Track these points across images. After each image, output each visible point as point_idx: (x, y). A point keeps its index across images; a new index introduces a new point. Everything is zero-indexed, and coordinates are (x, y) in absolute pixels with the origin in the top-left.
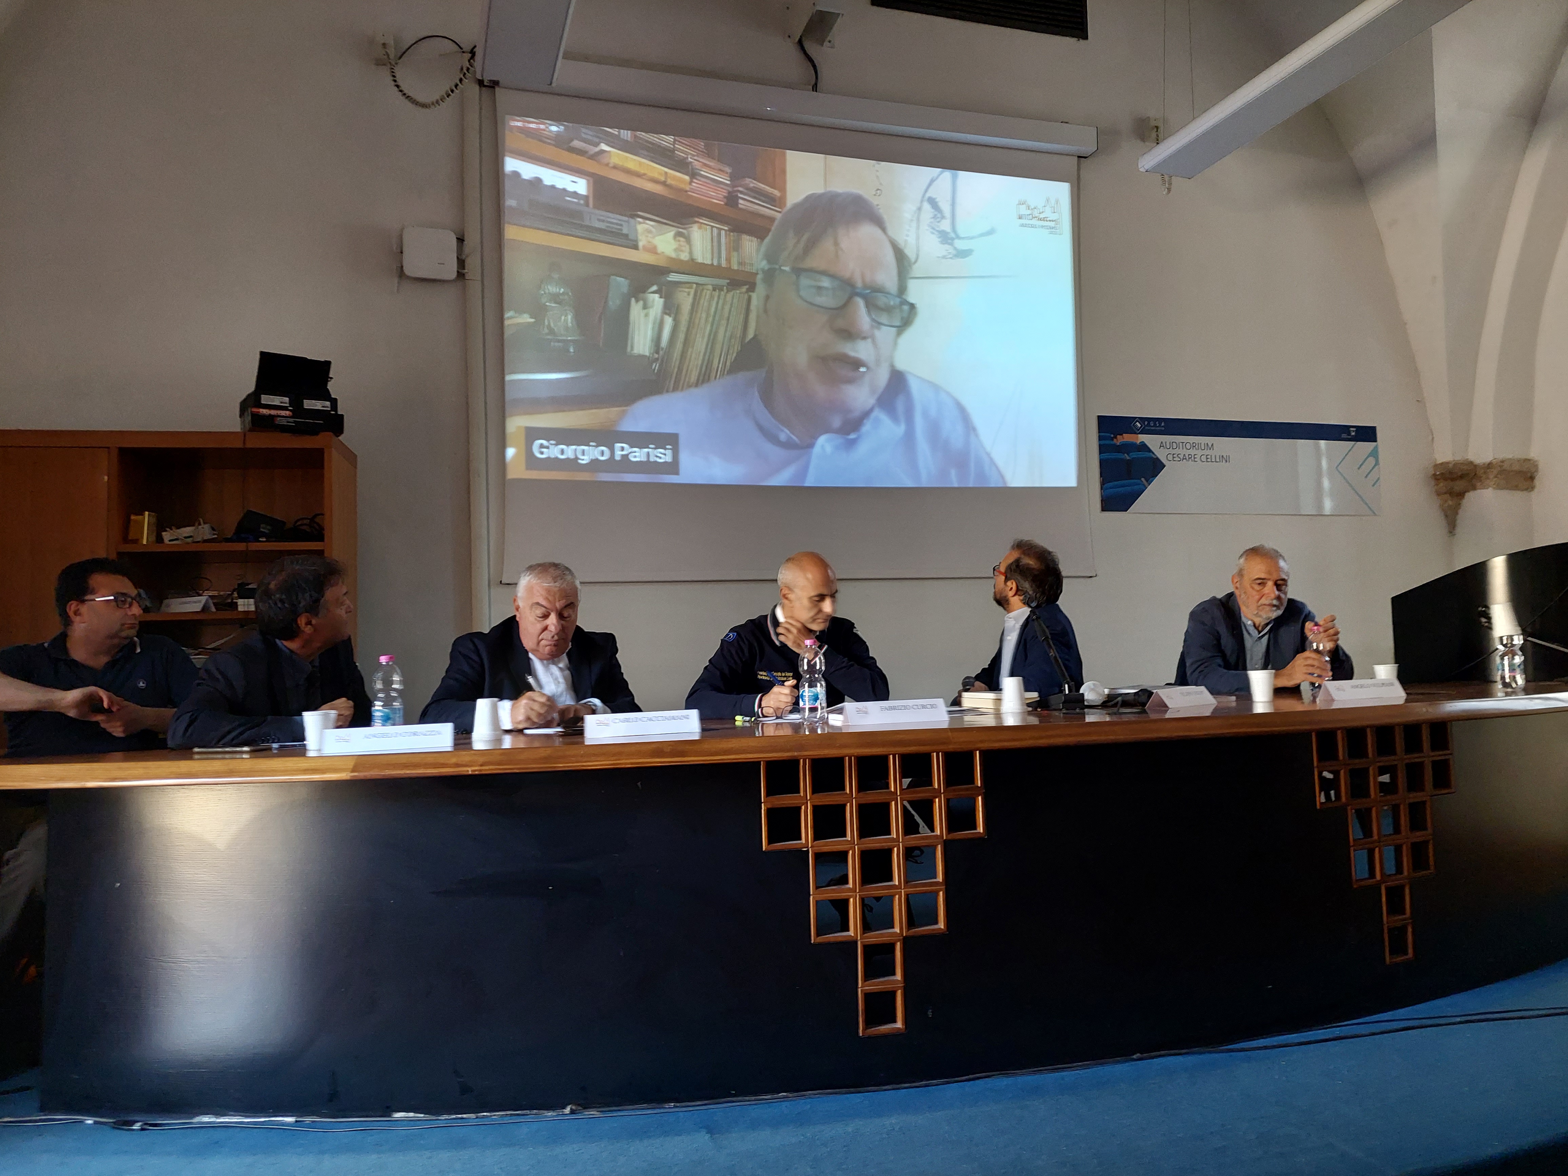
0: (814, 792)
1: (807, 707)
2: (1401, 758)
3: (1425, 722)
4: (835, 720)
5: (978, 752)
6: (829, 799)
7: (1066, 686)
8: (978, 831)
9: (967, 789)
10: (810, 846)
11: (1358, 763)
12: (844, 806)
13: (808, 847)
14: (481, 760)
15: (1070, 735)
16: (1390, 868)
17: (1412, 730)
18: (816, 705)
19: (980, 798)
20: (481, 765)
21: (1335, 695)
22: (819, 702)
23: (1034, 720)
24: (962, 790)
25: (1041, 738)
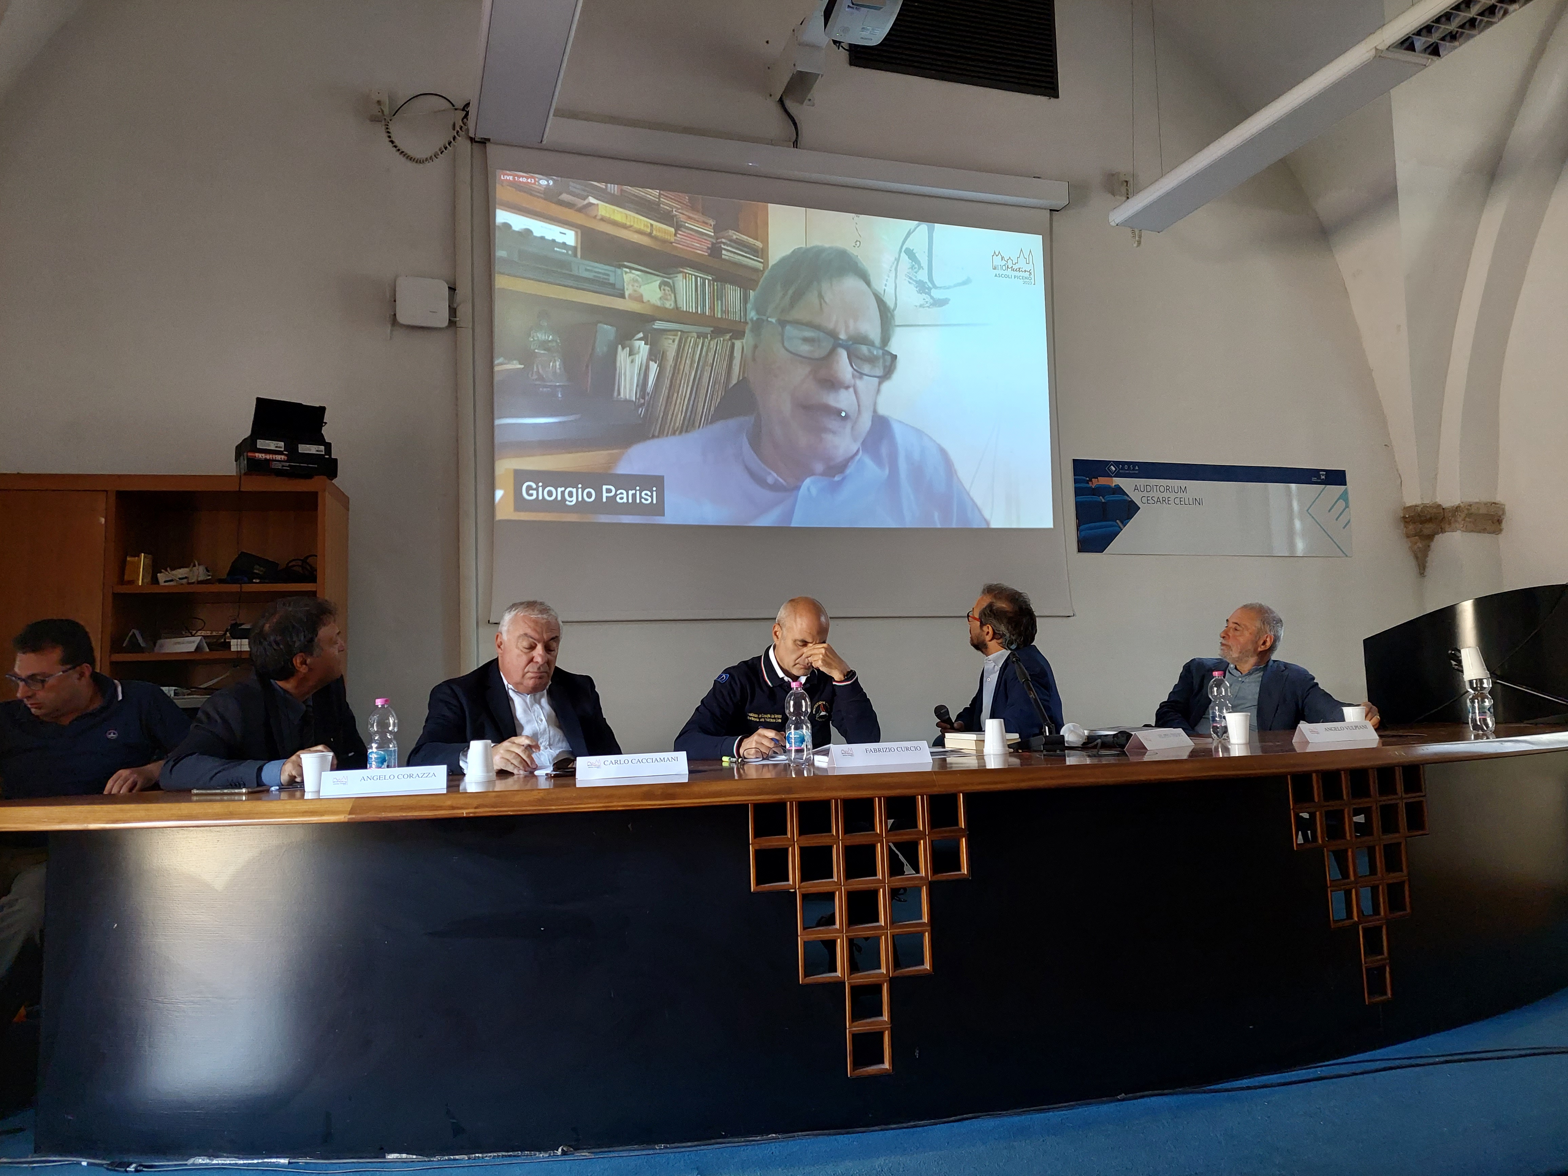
0: (801, 833)
1: (793, 748)
2: (1375, 800)
3: (1399, 765)
4: (821, 761)
5: (961, 794)
6: (816, 840)
7: (1047, 728)
8: (962, 872)
9: (951, 831)
10: (797, 887)
11: (1334, 805)
12: (831, 847)
13: (795, 888)
14: (476, 802)
15: (1052, 778)
16: (1368, 909)
17: (1386, 773)
18: (802, 746)
19: (964, 839)
20: (476, 808)
21: (1310, 737)
22: (805, 744)
23: (1015, 761)
24: (945, 832)
25: (1023, 781)
